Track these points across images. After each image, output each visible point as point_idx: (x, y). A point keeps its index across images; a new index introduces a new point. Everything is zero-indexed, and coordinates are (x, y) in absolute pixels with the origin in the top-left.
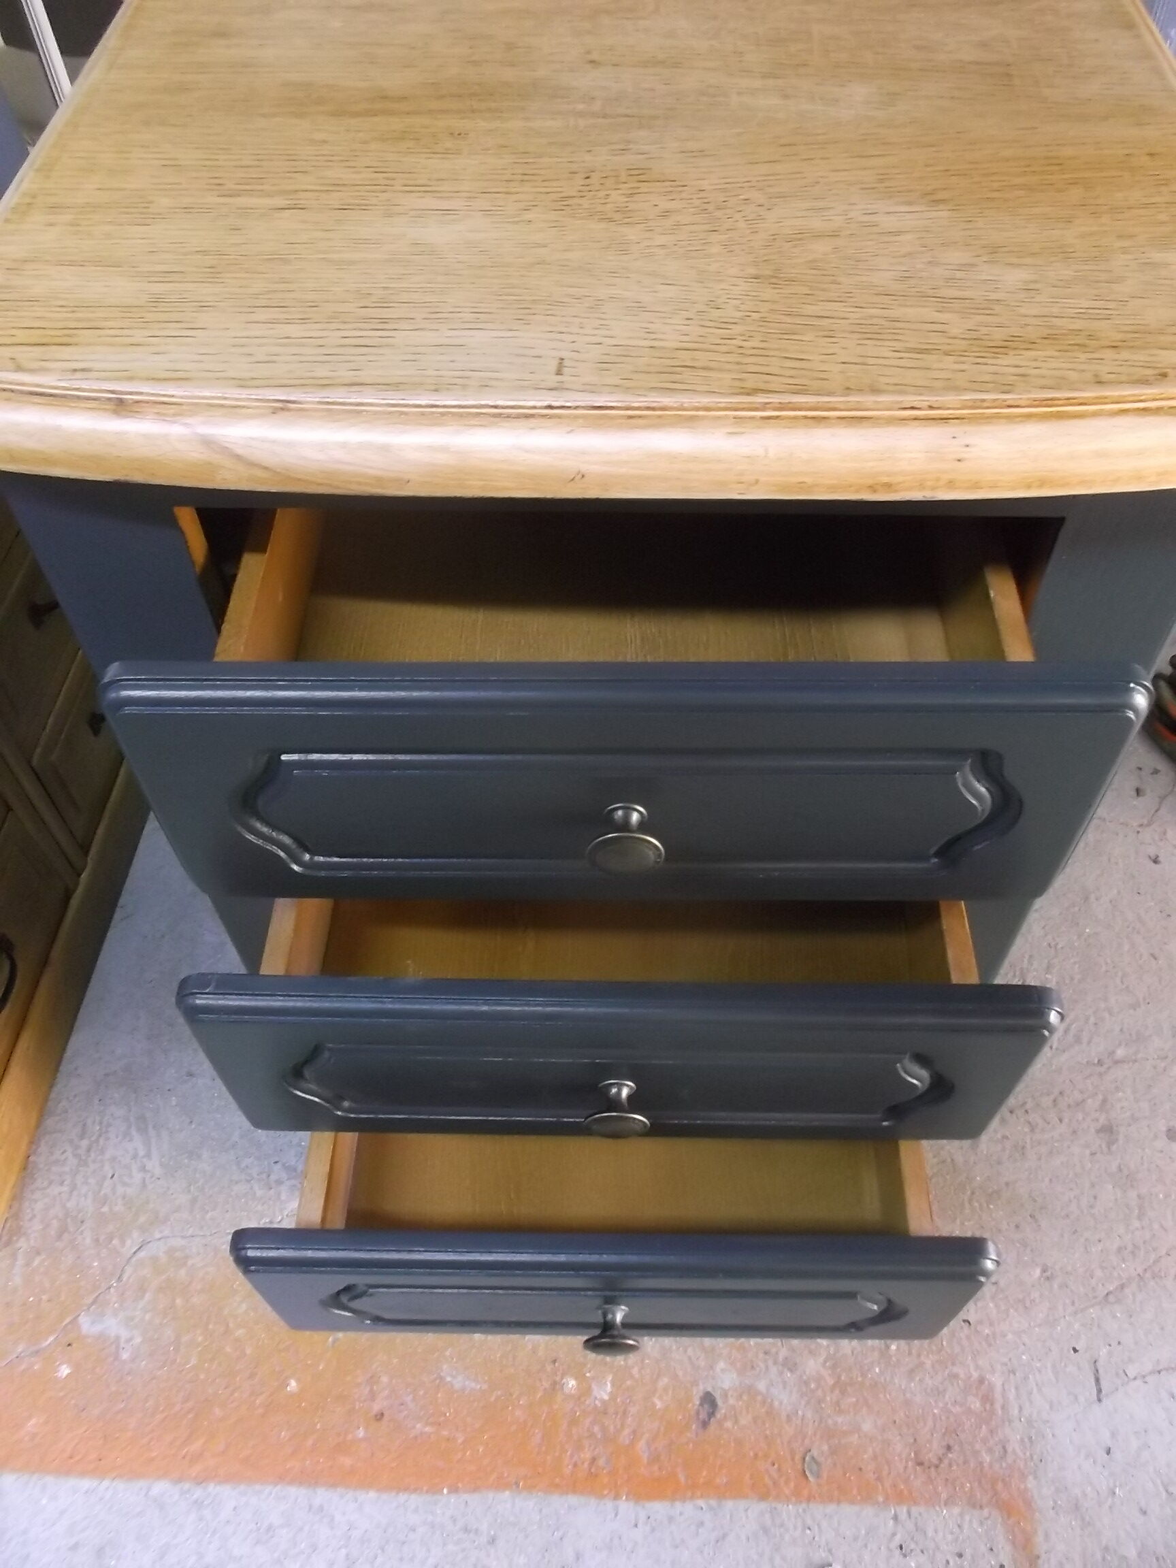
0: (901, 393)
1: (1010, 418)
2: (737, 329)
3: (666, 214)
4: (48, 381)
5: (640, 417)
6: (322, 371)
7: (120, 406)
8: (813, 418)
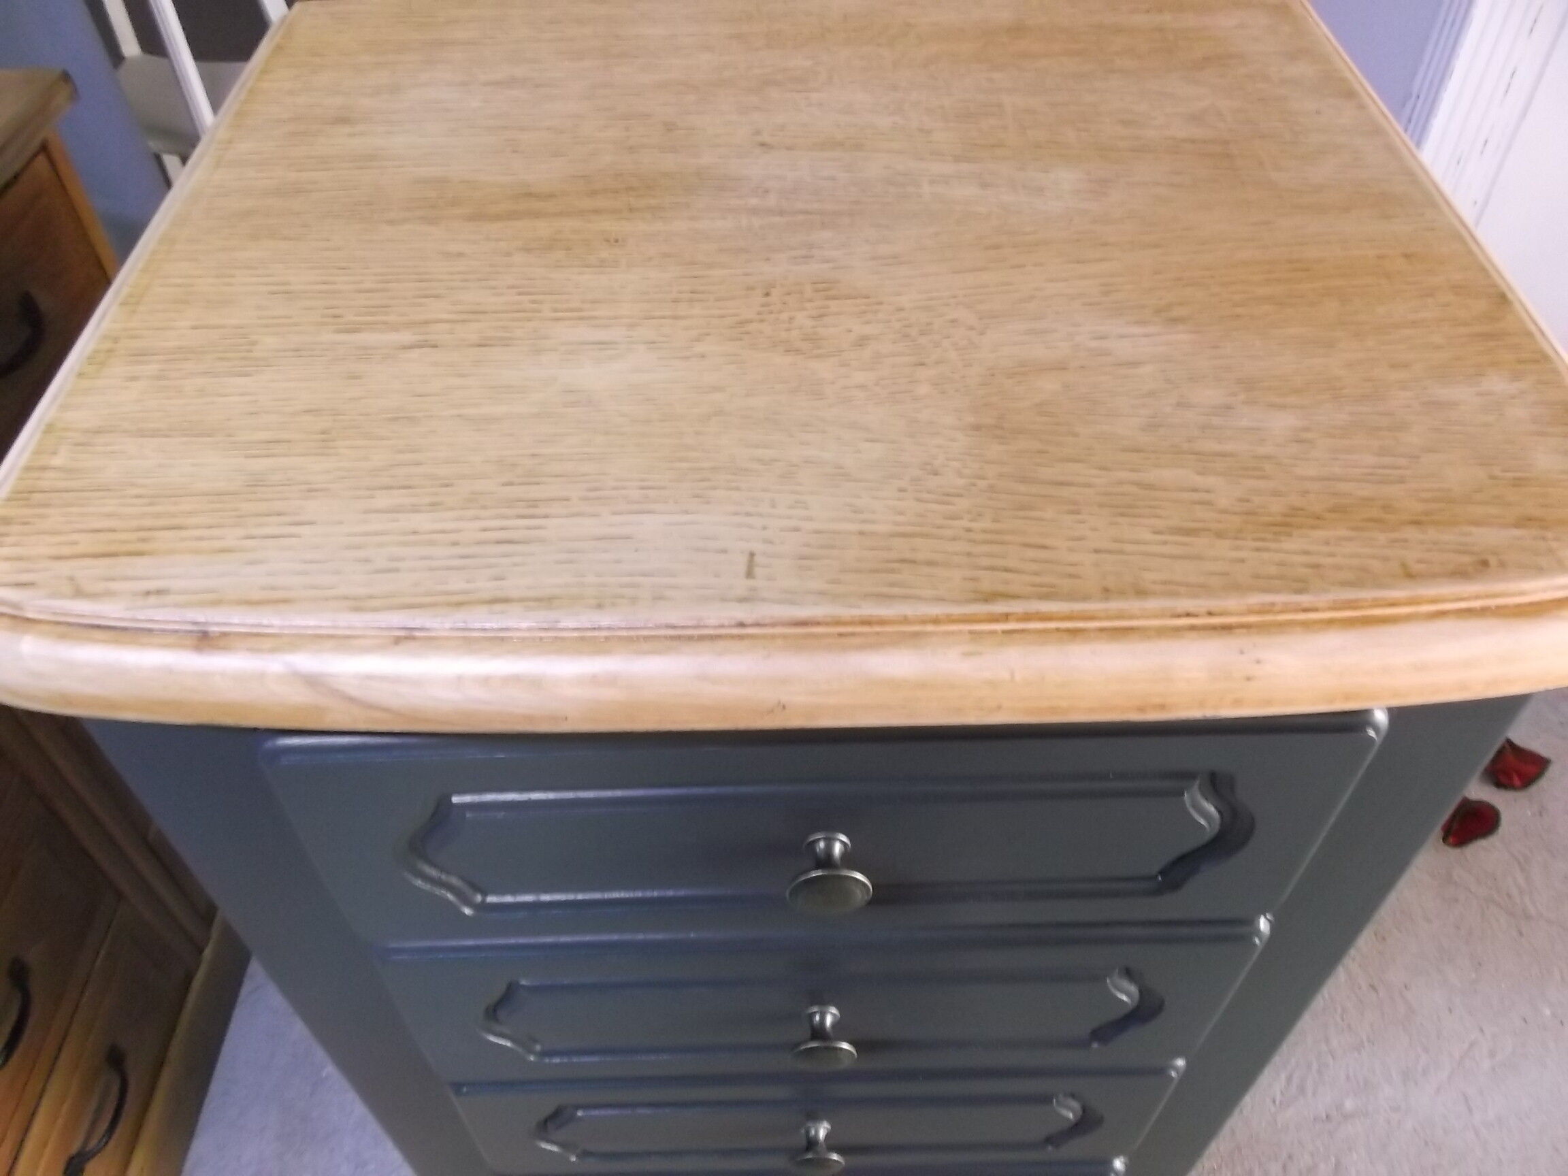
0: (1174, 595)
1: (1307, 626)
2: (962, 504)
3: (862, 341)
4: (112, 611)
5: (853, 634)
6: (457, 583)
7: (204, 639)
8: (1068, 631)
